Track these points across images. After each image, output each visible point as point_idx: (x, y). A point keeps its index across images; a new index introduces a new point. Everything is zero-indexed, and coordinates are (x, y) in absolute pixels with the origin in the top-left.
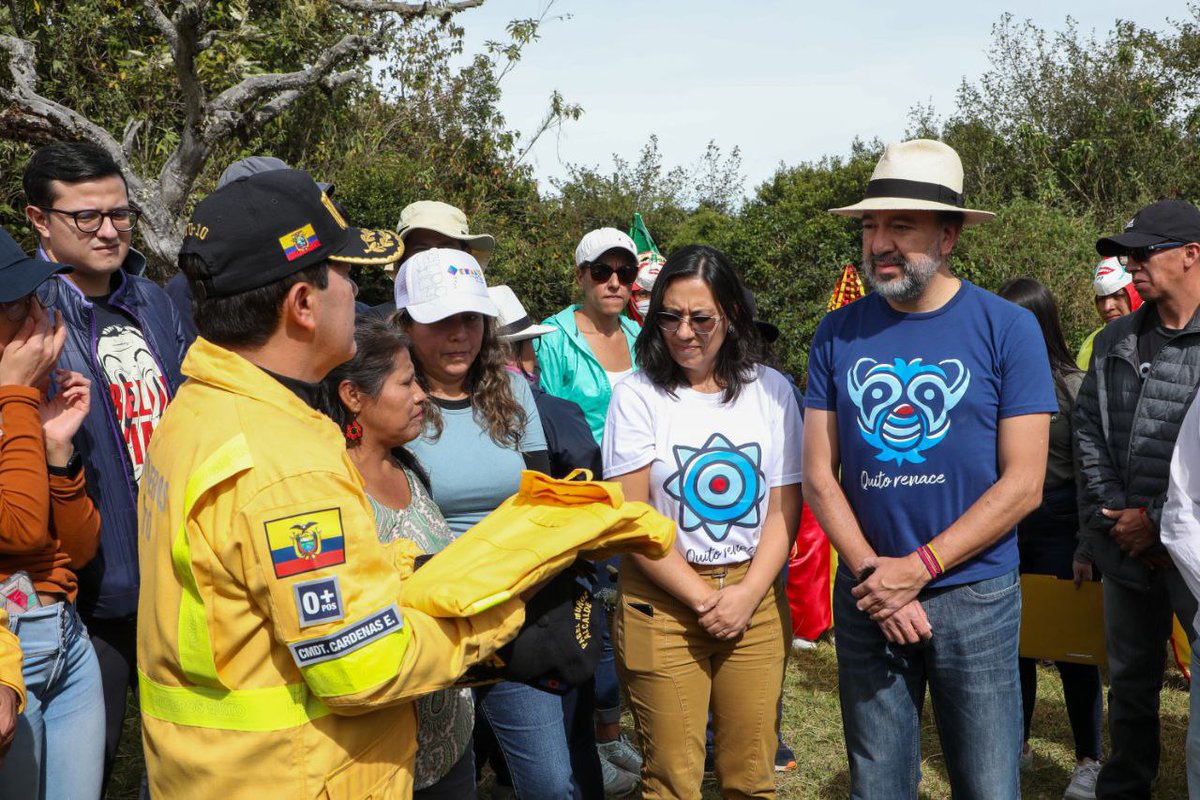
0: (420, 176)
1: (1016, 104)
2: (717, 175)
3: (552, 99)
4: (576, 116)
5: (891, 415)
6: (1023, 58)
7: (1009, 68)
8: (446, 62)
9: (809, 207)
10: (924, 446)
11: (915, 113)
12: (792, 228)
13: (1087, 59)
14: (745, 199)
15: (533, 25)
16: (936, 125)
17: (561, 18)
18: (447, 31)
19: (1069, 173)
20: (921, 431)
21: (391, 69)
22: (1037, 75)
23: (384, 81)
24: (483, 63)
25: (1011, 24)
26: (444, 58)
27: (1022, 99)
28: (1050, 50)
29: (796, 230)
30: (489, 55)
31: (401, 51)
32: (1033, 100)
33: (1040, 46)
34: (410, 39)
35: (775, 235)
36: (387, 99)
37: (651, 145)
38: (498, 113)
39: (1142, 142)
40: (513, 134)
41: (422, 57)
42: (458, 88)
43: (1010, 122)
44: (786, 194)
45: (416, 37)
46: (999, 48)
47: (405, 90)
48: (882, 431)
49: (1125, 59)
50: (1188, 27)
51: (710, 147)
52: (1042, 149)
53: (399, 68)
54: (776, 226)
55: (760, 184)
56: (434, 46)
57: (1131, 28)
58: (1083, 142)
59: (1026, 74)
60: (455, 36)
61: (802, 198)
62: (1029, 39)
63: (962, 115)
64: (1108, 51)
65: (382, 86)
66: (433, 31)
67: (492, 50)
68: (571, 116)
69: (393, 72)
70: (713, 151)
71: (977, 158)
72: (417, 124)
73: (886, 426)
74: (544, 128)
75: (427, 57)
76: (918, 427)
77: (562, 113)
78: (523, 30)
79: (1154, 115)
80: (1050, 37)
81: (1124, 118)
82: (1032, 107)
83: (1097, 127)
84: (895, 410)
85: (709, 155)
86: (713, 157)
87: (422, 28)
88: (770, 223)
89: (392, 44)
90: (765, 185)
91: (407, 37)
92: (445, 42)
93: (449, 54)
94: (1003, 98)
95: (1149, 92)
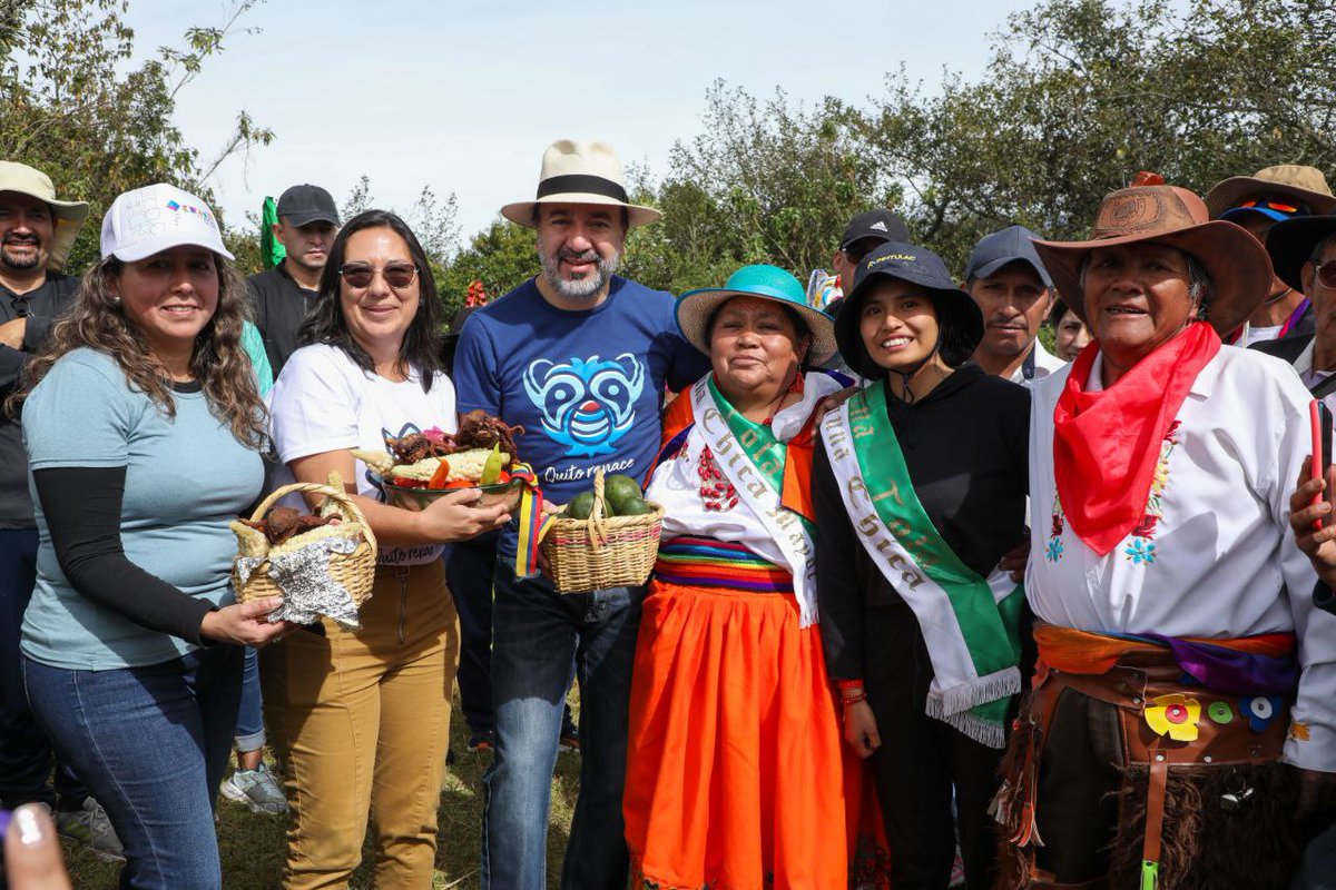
0: (73, 186)
1: (729, 169)
2: (431, 223)
3: (239, 120)
4: (267, 140)
5: (577, 413)
6: (736, 124)
7: (722, 134)
8: (111, 66)
9: (526, 260)
10: (613, 438)
11: (631, 172)
12: (506, 280)
13: (796, 130)
14: (460, 249)
15: (215, 35)
16: (653, 185)
17: (249, 31)
18: (113, 30)
19: (778, 239)
20: (609, 424)
21: (43, 67)
22: (749, 142)
23: (34, 79)
24: (154, 69)
25: (724, 89)
26: (109, 61)
27: (735, 165)
28: (761, 118)
29: (510, 283)
30: (163, 62)
31: (55, 47)
32: (744, 166)
33: (752, 114)
34: (66, 35)
35: (489, 287)
36: (38, 101)
37: (361, 187)
38: (174, 129)
39: (845, 214)
40: (190, 153)
41: (82, 57)
42: (125, 95)
43: (723, 186)
44: (502, 246)
45: (75, 34)
46: (713, 113)
47: (60, 92)
48: (571, 429)
49: (828, 132)
50: (887, 108)
51: (424, 193)
52: (753, 214)
53: (53, 66)
54: (490, 277)
55: (476, 235)
56: (97, 46)
57: (839, 105)
58: (791, 209)
59: (739, 141)
60: (123, 38)
61: (518, 250)
62: (741, 106)
63: (678, 176)
64: (815, 123)
65: (31, 84)
66: (96, 29)
67: (167, 57)
68: (261, 140)
69: (46, 71)
70: (427, 197)
71: (690, 219)
72: (74, 131)
73: (574, 424)
74: (230, 151)
75: (88, 58)
76: (606, 421)
77: (250, 136)
78: (205, 39)
79: (855, 189)
80: (762, 106)
81: (828, 189)
82: (745, 173)
83: (804, 197)
84: (581, 408)
85: (423, 201)
86: (428, 204)
87: (82, 24)
88: (484, 274)
89: (45, 38)
90: (481, 236)
91: (62, 32)
92: (111, 43)
93: (116, 57)
94: (717, 162)
95: (851, 165)
